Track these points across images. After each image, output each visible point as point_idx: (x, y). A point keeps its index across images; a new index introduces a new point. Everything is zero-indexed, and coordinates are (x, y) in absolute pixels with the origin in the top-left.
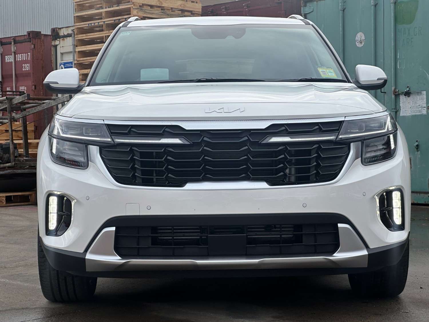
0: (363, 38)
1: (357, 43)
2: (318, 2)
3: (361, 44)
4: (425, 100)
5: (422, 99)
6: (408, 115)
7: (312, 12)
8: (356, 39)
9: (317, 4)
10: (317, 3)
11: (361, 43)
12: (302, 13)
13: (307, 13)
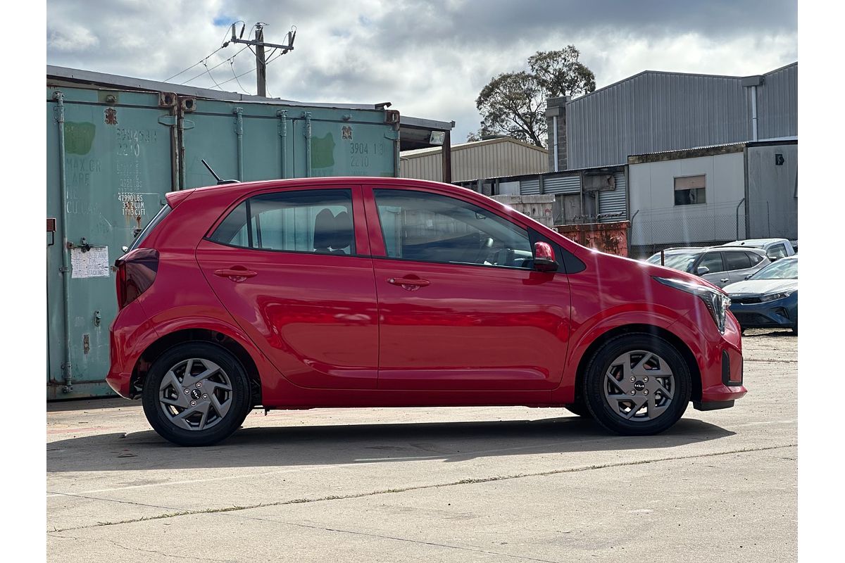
4: (107, 258)
5: (103, 256)
6: (84, 277)
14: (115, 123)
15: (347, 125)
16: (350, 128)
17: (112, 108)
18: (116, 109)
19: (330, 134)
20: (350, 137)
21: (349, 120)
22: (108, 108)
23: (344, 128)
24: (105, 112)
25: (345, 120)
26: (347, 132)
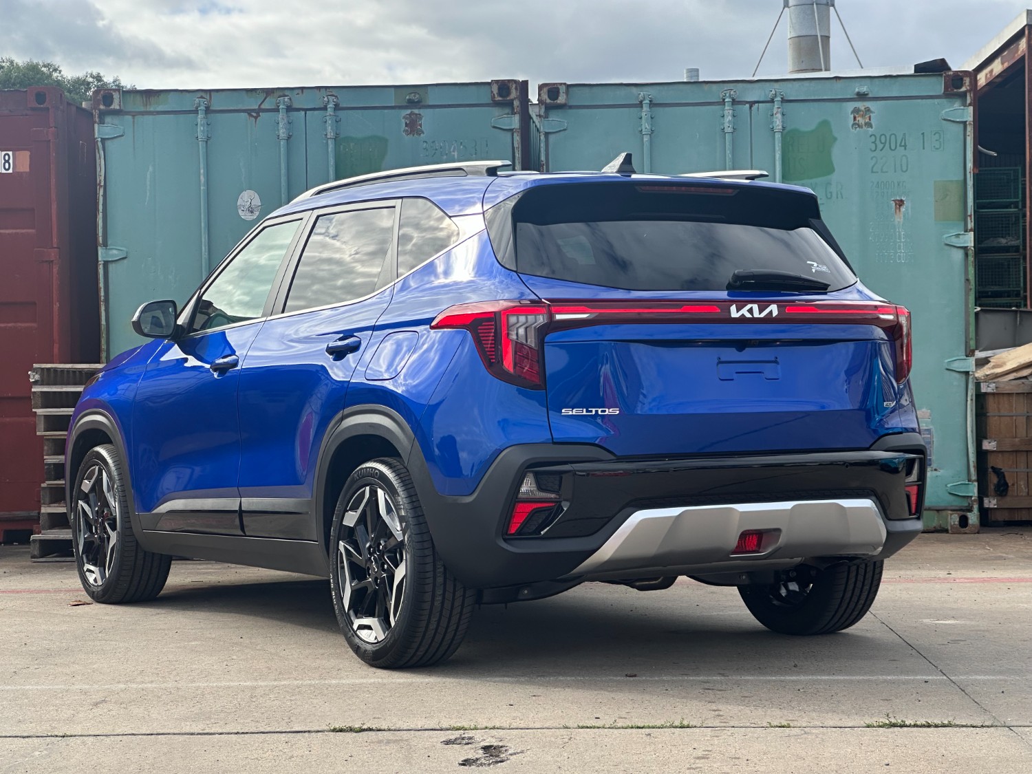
0: (257, 201)
1: (240, 212)
2: (136, 117)
3: (250, 214)
7: (122, 136)
8: (238, 204)
9: (134, 121)
10: (134, 119)
11: (252, 212)
12: (96, 136)
13: (107, 137)
14: (420, 132)
15: (861, 105)
16: (868, 110)
17: (416, 111)
18: (422, 112)
19: (825, 124)
20: (869, 125)
21: (870, 96)
22: (408, 112)
23: (856, 111)
24: (404, 117)
25: (862, 97)
26: (863, 116)
